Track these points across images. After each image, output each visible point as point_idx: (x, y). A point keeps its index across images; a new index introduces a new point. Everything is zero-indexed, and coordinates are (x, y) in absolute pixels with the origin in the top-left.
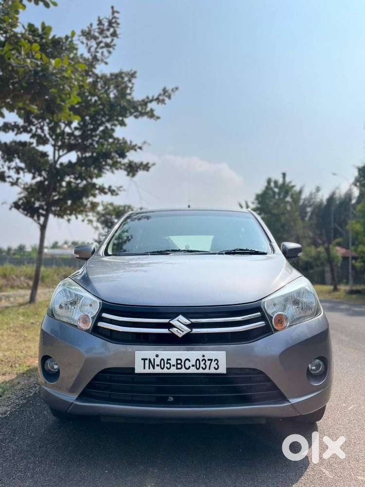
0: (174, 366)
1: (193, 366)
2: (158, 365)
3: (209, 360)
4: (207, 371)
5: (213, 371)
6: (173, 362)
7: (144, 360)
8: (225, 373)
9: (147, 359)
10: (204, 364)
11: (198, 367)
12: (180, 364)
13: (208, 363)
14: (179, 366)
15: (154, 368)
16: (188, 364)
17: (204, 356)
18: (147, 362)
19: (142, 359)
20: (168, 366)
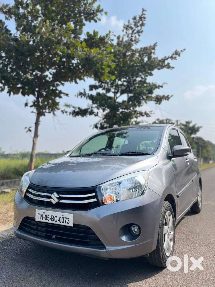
0: (50, 219)
1: (58, 220)
2: (44, 218)
3: (65, 218)
4: (64, 224)
5: (66, 224)
6: (50, 217)
7: (39, 214)
8: (72, 226)
9: (40, 214)
10: (63, 220)
11: (60, 221)
12: (53, 218)
13: (65, 219)
14: (53, 220)
15: (43, 219)
16: (56, 219)
17: (63, 216)
18: (40, 215)
19: (38, 214)
20: (48, 218)
